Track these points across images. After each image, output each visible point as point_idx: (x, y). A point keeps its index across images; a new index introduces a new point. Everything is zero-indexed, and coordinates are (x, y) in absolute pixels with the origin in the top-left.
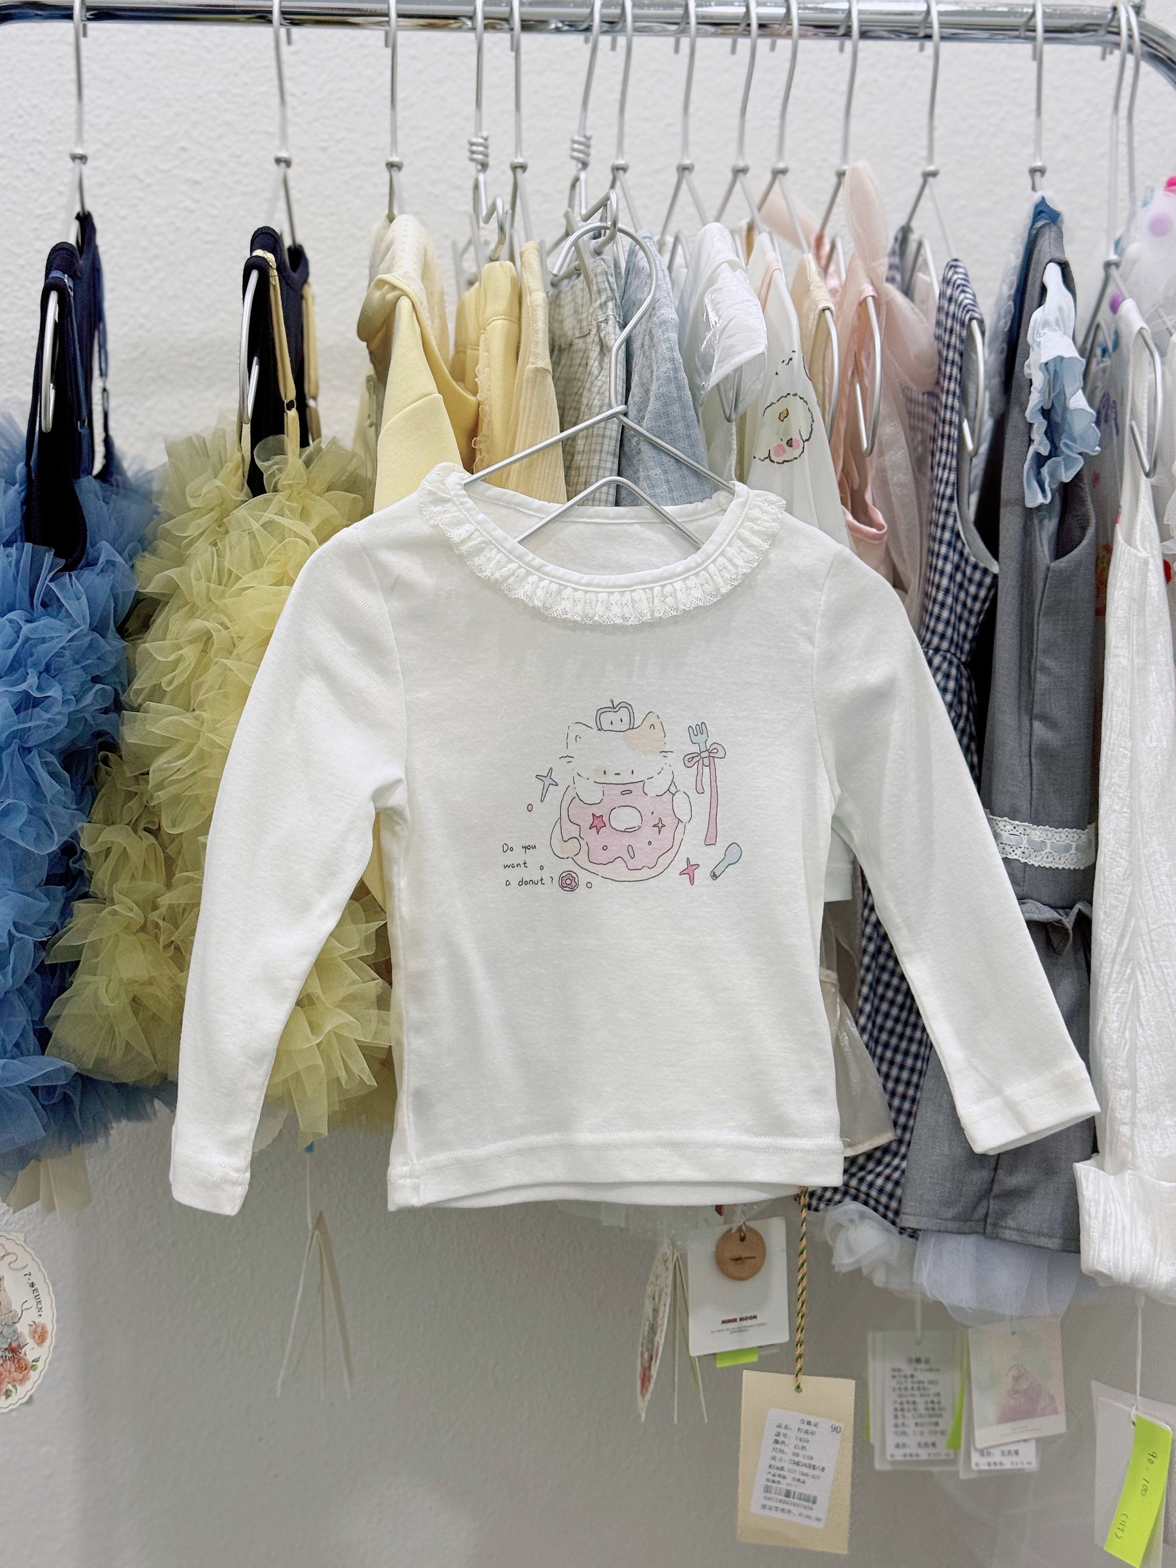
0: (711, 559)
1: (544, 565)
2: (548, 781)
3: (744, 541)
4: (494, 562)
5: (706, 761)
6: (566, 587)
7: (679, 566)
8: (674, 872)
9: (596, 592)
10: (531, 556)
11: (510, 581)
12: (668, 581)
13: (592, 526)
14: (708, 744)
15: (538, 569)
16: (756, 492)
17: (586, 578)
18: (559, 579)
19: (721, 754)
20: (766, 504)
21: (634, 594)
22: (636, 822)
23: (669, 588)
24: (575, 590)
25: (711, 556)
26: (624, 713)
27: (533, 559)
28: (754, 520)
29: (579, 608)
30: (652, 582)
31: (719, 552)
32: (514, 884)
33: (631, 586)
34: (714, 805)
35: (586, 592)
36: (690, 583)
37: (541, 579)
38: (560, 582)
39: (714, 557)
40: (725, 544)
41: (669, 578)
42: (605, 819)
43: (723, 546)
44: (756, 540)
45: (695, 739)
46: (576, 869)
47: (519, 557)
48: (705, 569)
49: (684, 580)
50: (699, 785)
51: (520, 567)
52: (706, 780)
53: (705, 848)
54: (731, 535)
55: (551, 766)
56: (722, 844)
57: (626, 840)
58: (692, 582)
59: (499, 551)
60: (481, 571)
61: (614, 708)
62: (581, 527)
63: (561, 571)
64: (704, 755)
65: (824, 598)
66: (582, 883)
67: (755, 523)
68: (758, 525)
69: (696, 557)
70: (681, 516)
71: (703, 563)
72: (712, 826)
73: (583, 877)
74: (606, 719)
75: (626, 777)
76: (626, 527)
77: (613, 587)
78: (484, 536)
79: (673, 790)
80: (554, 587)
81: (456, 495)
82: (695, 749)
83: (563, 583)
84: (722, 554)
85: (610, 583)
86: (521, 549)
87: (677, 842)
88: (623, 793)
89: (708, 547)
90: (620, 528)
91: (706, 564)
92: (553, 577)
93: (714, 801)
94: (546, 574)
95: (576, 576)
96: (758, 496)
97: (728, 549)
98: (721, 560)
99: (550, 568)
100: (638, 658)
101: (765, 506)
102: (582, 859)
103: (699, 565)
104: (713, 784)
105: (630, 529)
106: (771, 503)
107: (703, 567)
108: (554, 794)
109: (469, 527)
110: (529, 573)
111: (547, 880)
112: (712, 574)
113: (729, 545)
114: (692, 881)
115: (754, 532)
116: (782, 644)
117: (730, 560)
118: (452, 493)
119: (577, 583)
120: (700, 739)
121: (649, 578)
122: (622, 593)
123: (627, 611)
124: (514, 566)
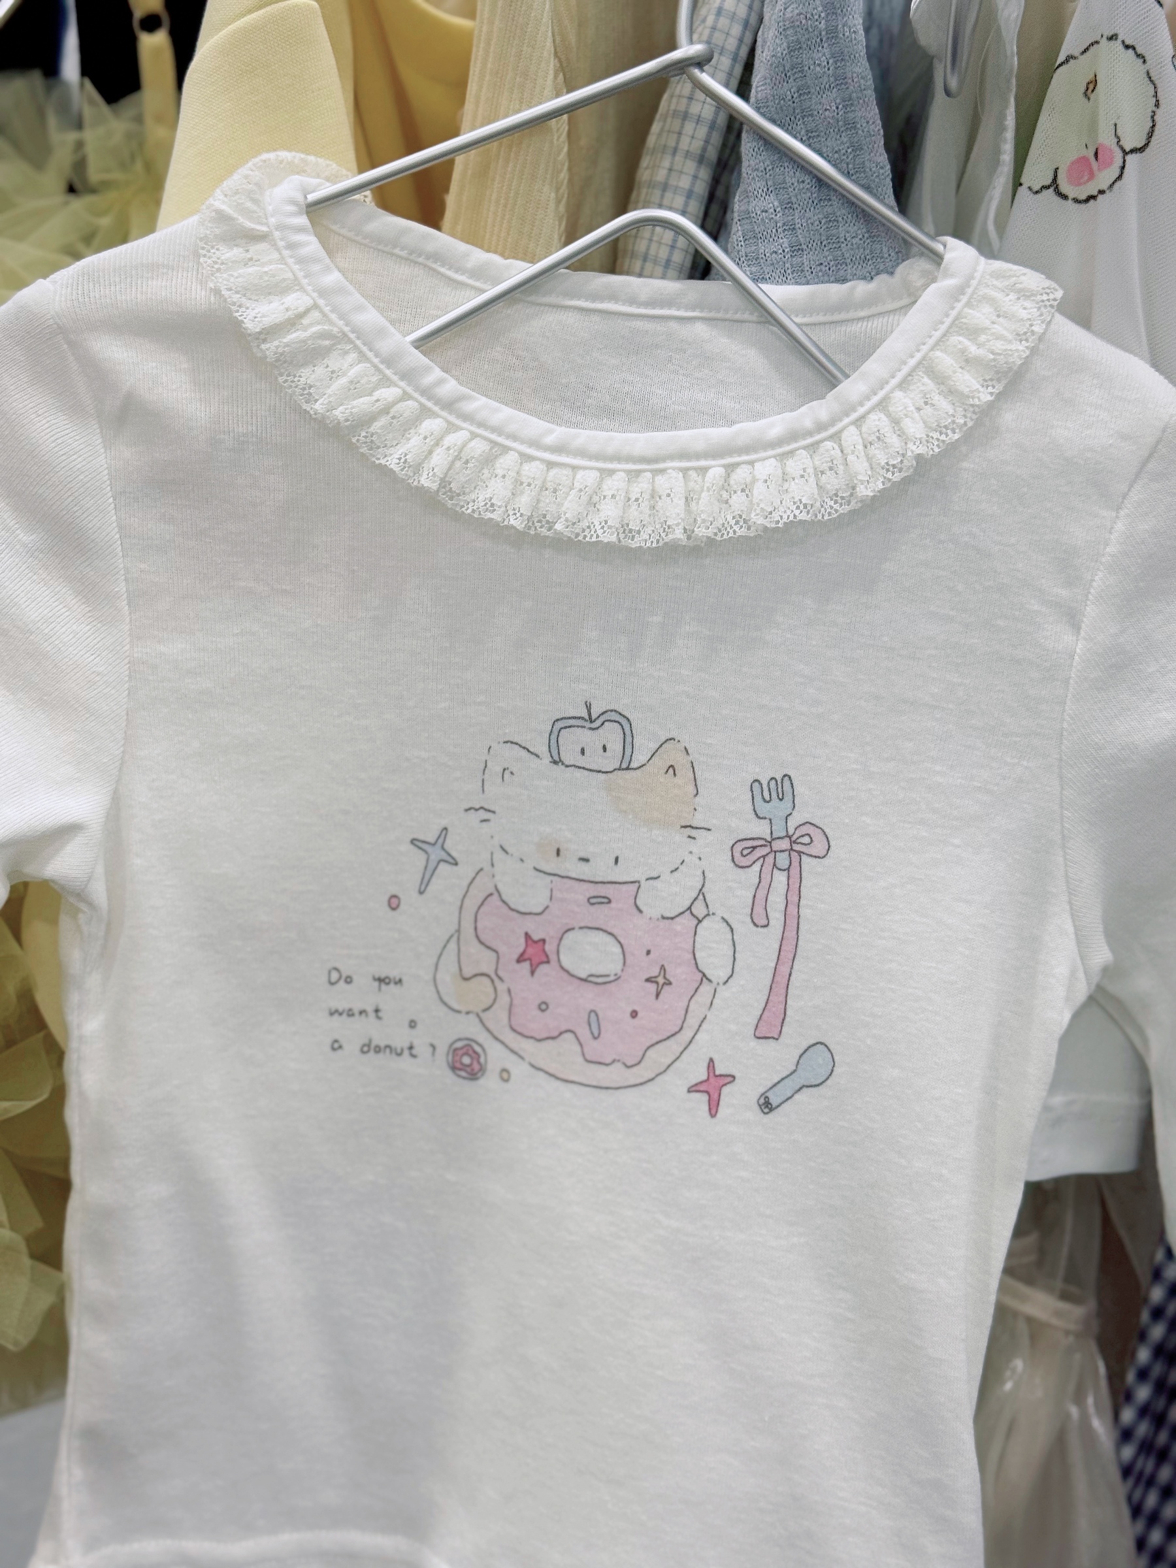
0: (854, 416)
1: (462, 398)
2: (436, 854)
3: (940, 379)
4: (343, 381)
5: (782, 860)
6: (506, 449)
7: (775, 425)
8: (676, 1084)
9: (575, 468)
10: (437, 373)
11: (376, 426)
12: (745, 458)
13: (596, 318)
14: (792, 824)
15: (449, 405)
16: (998, 265)
17: (556, 433)
18: (493, 430)
19: (818, 847)
20: (1012, 296)
21: (660, 480)
22: (612, 966)
23: (741, 474)
24: (526, 458)
25: (854, 409)
26: (611, 735)
27: (441, 382)
28: (973, 333)
29: (524, 502)
30: (706, 455)
31: (875, 399)
32: (352, 1047)
33: (656, 460)
34: (787, 955)
35: (550, 465)
36: (793, 466)
37: (451, 428)
38: (493, 437)
39: (861, 411)
40: (894, 382)
41: (747, 449)
42: (550, 948)
43: (887, 388)
44: (967, 381)
45: (763, 808)
46: (483, 1037)
47: (408, 375)
48: (836, 437)
49: (782, 457)
50: (759, 909)
51: (406, 396)
52: (777, 900)
53: (754, 1043)
54: (912, 362)
55: (444, 823)
56: (794, 1038)
57: (588, 998)
58: (800, 462)
59: (363, 358)
60: (310, 399)
61: (590, 720)
62: (570, 318)
63: (502, 414)
64: (777, 845)
65: (1120, 526)
66: (491, 1066)
67: (974, 340)
68: (980, 346)
69: (819, 410)
70: (807, 310)
71: (833, 422)
72: (777, 998)
73: (495, 1056)
74: (571, 741)
75: (601, 869)
76: (673, 325)
77: (617, 458)
78: (331, 323)
79: (699, 909)
80: (478, 447)
81: (281, 227)
82: (761, 829)
83: (500, 440)
84: (882, 405)
85: (610, 450)
86: (418, 358)
87: (692, 1022)
88: (594, 901)
89: (852, 388)
90: (659, 327)
91: (839, 426)
92: (481, 425)
93: (788, 947)
94: (467, 417)
95: (534, 425)
96: (997, 275)
97: (898, 394)
98: (879, 420)
99: (478, 404)
100: (657, 619)
101: (1008, 302)
102: (498, 1018)
103: (821, 427)
104: (792, 909)
105: (685, 331)
106: (1024, 294)
107: (832, 431)
108: (448, 882)
109: (295, 301)
110: (425, 413)
111: (422, 1049)
112: (847, 450)
113: (903, 385)
114: (713, 1108)
115: (968, 362)
116: (1001, 623)
117: (896, 422)
118: (272, 220)
119: (535, 443)
120: (777, 809)
121: (700, 446)
122: (634, 475)
123: (634, 516)
124: (387, 394)
